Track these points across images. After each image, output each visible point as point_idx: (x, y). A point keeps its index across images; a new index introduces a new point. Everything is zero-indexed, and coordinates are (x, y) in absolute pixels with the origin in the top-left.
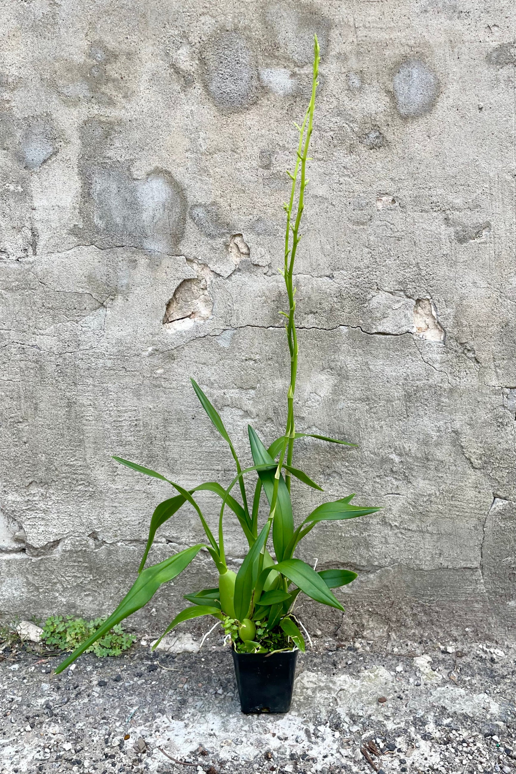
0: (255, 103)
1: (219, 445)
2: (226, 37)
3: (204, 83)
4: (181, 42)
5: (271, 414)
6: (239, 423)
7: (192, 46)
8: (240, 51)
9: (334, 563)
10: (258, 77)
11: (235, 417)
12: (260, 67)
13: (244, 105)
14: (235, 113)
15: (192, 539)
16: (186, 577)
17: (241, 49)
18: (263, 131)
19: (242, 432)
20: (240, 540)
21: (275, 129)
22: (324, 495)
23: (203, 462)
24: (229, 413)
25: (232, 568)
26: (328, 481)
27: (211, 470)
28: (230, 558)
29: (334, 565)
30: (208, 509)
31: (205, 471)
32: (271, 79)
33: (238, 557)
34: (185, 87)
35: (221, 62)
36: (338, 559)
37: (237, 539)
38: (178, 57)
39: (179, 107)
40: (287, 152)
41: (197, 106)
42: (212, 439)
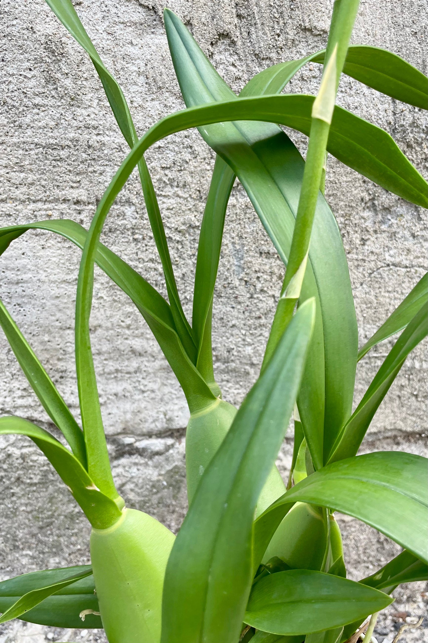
1: (75, 123)
5: (227, 19)
6: (131, 50)
9: (389, 434)
11: (118, 30)
15: (22, 397)
16: (13, 494)
19: (142, 79)
20: (153, 391)
22: (372, 265)
23: (31, 177)
24: (99, 15)
25: (136, 464)
26: (384, 227)
27: (56, 200)
28: (128, 440)
29: (387, 438)
30: (58, 315)
31: (40, 205)
33: (149, 435)
36: (401, 425)
37: (143, 392)
42: (52, 102)
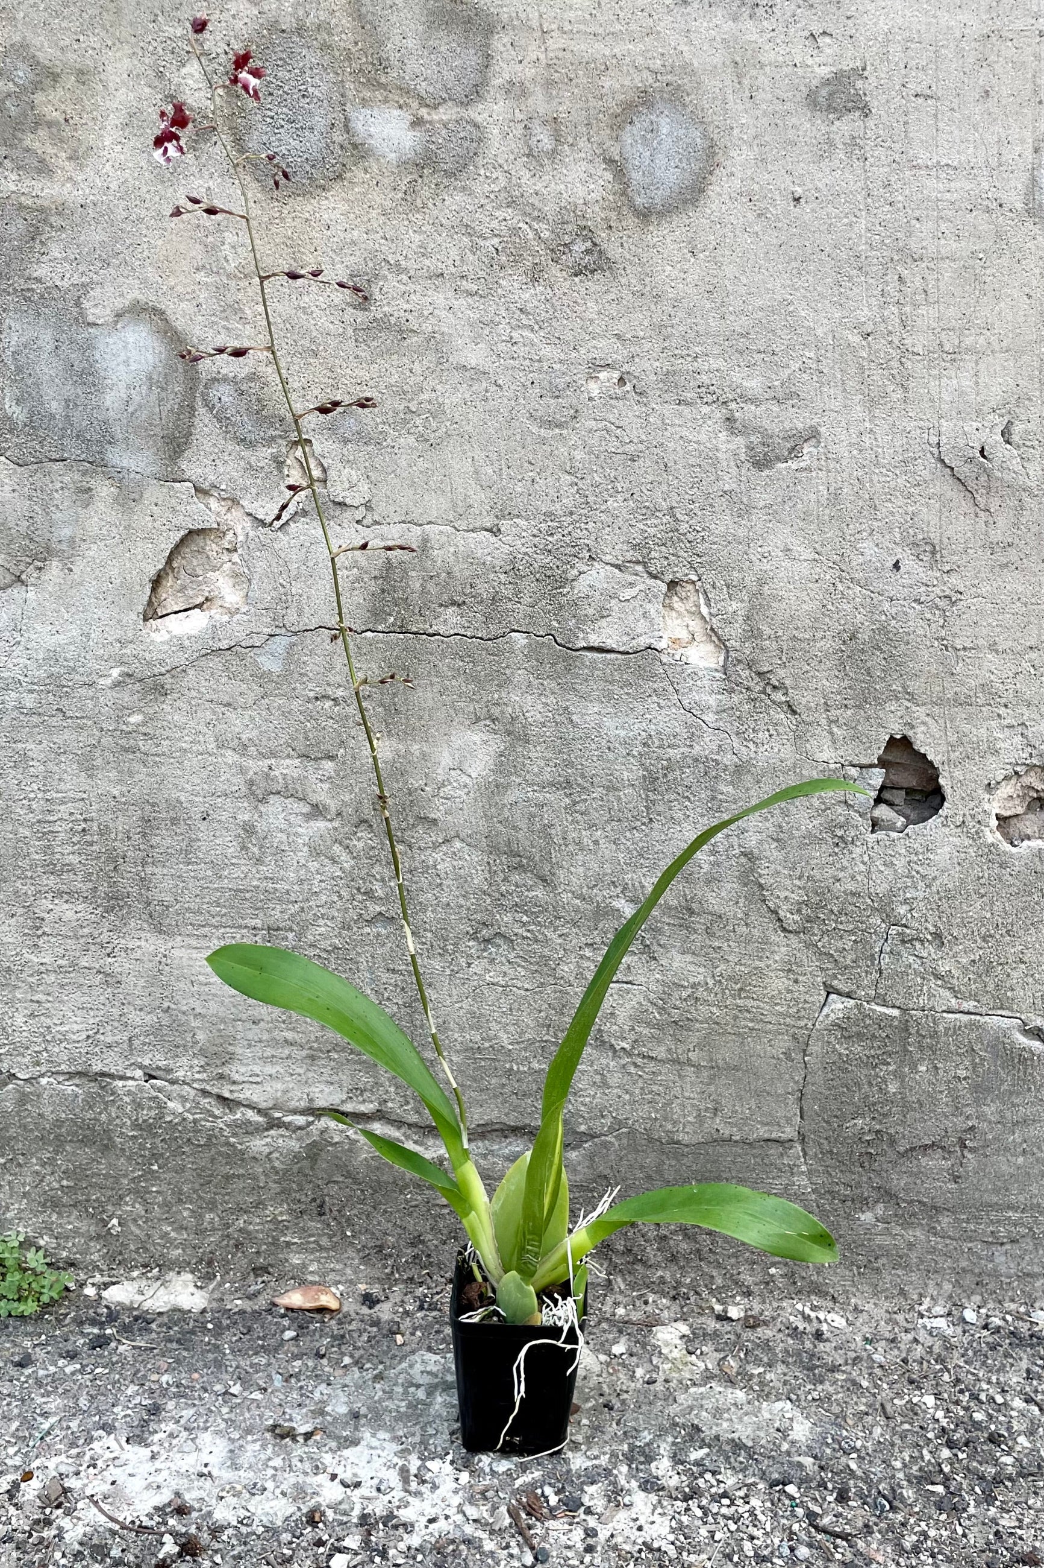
0: (340, 177)
2: (279, 45)
3: (235, 134)
4: (188, 52)
7: (210, 60)
8: (308, 72)
10: (346, 126)
12: (348, 105)
13: (316, 179)
14: (299, 195)
17: (311, 68)
18: (356, 233)
21: (379, 229)
32: (371, 129)
34: (196, 141)
35: (271, 94)
38: (183, 82)
39: (184, 182)
40: (404, 277)
41: (219, 180)
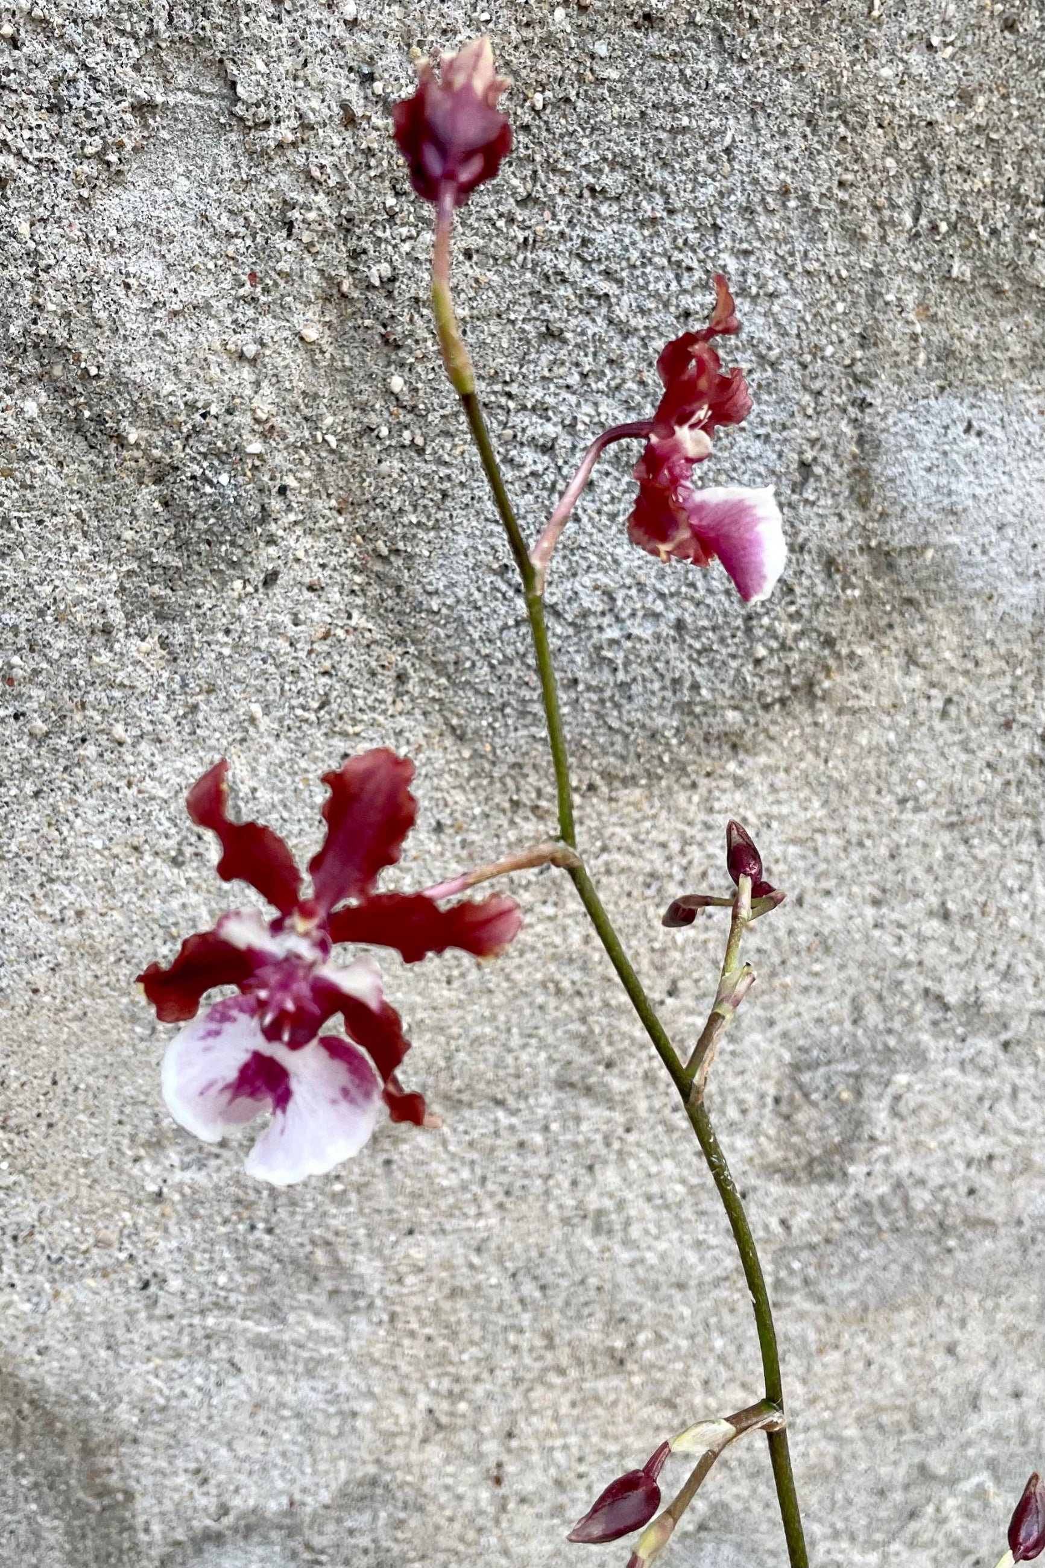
0: (808, 691)
2: (624, 91)
3: (367, 532)
4: (143, 108)
7: (258, 156)
8: (734, 225)
10: (860, 475)
12: (883, 381)
13: (711, 708)
14: (630, 781)
17: (747, 210)
18: (834, 907)
21: (925, 882)
32: (960, 486)
34: (170, 577)
35: (551, 335)
38: (108, 265)
39: (102, 773)
40: (985, 1045)
41: (280, 750)
